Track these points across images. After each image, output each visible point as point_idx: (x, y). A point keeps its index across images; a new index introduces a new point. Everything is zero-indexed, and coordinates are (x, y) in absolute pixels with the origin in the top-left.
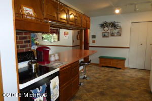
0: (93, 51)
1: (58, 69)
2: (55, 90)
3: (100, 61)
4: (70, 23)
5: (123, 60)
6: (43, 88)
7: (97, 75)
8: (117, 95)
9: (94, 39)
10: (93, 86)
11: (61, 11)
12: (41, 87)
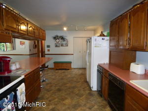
0: (49, 58)
1: (23, 77)
2: (22, 96)
3: (55, 66)
4: (29, 34)
5: (70, 63)
6: (11, 97)
7: (53, 77)
8: (69, 88)
9: (48, 48)
10: (51, 86)
11: (21, 23)
12: (9, 96)
